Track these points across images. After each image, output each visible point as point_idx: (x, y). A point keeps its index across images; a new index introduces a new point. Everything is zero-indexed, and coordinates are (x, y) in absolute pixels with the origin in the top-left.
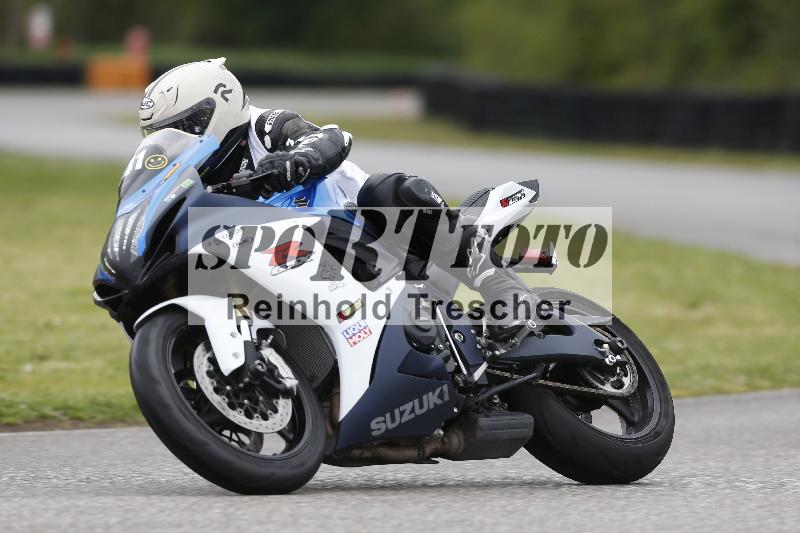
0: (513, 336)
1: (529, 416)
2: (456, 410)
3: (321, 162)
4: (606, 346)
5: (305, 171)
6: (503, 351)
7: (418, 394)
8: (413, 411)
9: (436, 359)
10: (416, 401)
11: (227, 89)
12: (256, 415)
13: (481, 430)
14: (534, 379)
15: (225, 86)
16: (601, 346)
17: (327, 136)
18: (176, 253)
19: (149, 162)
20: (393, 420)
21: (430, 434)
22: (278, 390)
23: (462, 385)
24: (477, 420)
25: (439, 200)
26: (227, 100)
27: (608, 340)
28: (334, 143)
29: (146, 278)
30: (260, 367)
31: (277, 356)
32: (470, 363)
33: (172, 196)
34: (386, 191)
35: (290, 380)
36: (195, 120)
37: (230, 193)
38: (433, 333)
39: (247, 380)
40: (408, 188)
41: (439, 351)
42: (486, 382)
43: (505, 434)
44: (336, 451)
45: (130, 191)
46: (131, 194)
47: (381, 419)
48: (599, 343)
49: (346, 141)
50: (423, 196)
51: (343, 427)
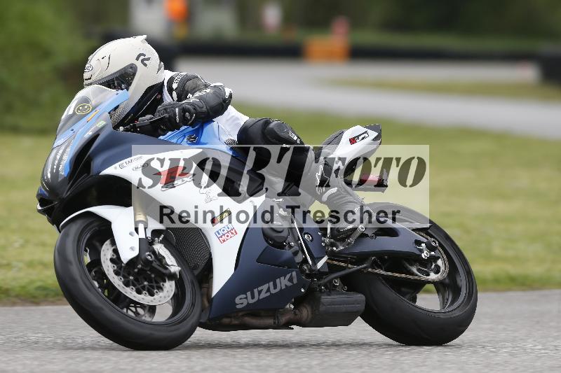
0: (348, 237)
1: (362, 295)
2: (303, 290)
3: (204, 109)
4: (423, 245)
5: (191, 116)
6: (341, 248)
7: (273, 278)
8: (268, 290)
9: (288, 253)
10: (271, 283)
11: (146, 57)
12: (144, 292)
13: (324, 305)
14: (365, 268)
15: (145, 55)
16: (420, 245)
17: (212, 91)
18: (91, 174)
19: (78, 109)
20: (253, 297)
21: (283, 307)
22: (164, 274)
23: (307, 272)
24: (320, 297)
25: (295, 138)
26: (145, 65)
27: (425, 241)
28: (217, 96)
29: (69, 193)
30: (149, 257)
31: (165, 250)
32: (315, 256)
33: (90, 133)
34: (256, 131)
35: (174, 267)
36: (121, 79)
37: (135, 131)
38: (284, 234)
39: (140, 266)
40: (272, 129)
41: (291, 247)
42: (327, 270)
43: (344, 308)
44: (209, 319)
45: (63, 130)
46: (64, 132)
47: (244, 296)
48: (418, 243)
49: (227, 94)
50: (282, 134)
51: (214, 301)
